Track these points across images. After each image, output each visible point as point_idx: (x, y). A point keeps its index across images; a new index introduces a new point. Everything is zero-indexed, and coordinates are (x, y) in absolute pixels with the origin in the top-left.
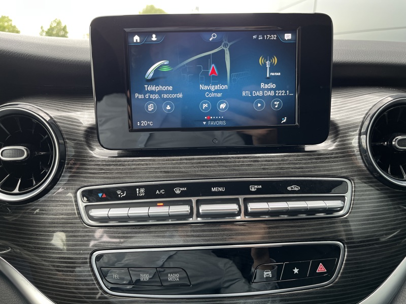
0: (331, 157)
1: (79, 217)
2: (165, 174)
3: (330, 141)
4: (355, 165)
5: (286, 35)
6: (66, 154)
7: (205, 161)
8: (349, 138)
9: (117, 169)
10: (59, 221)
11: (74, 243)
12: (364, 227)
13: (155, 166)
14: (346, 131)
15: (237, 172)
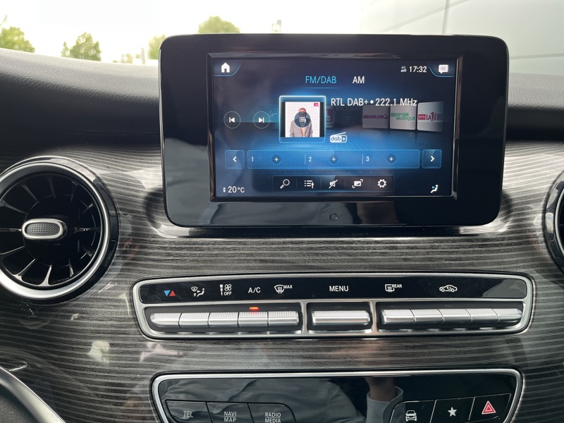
0: (502, 245)
1: (136, 324)
2: (260, 264)
3: (501, 219)
4: (537, 257)
5: (440, 66)
6: (118, 232)
7: (318, 246)
8: (527, 216)
9: (191, 255)
10: (106, 329)
11: (128, 362)
13: (247, 252)
14: (524, 206)
15: (367, 264)
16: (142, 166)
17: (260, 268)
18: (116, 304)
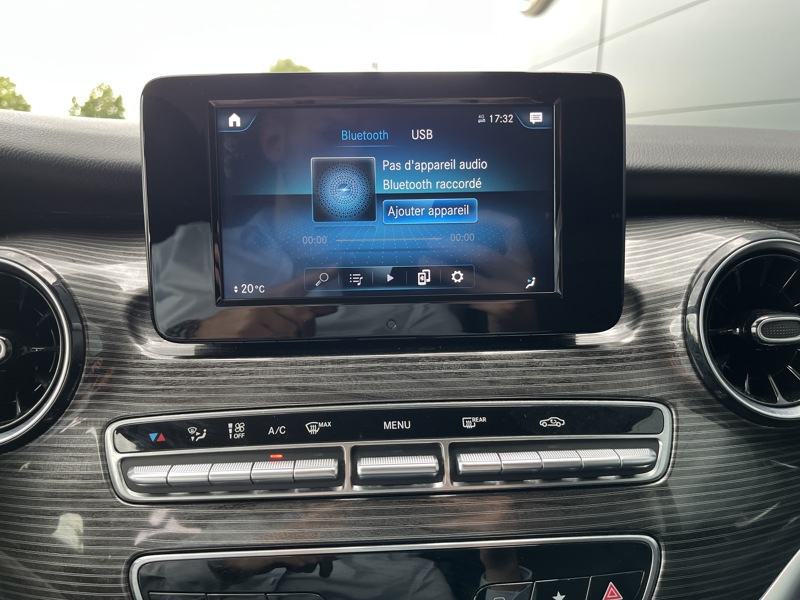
0: (628, 359)
1: (108, 483)
2: (287, 394)
3: (625, 325)
4: (678, 375)
5: (532, 114)
6: (85, 351)
7: (370, 365)
8: (663, 319)
9: (189, 383)
10: (65, 491)
11: (95, 538)
12: (698, 503)
13: (268, 377)
14: (657, 305)
15: (437, 389)
16: (126, 259)
17: (286, 399)
18: (81, 454)
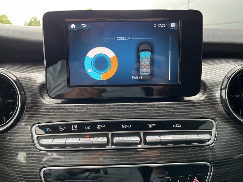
0: (202, 105)
1: (33, 144)
2: (91, 116)
3: (201, 94)
4: (218, 110)
6: (25, 102)
7: (118, 107)
8: (213, 92)
9: (59, 112)
10: (20, 146)
11: (29, 162)
12: (224, 152)
13: (85, 110)
14: (212, 87)
15: (140, 115)
16: (39, 72)
17: (90, 118)
18: (24, 135)
